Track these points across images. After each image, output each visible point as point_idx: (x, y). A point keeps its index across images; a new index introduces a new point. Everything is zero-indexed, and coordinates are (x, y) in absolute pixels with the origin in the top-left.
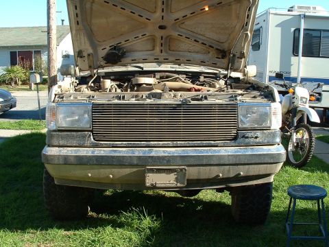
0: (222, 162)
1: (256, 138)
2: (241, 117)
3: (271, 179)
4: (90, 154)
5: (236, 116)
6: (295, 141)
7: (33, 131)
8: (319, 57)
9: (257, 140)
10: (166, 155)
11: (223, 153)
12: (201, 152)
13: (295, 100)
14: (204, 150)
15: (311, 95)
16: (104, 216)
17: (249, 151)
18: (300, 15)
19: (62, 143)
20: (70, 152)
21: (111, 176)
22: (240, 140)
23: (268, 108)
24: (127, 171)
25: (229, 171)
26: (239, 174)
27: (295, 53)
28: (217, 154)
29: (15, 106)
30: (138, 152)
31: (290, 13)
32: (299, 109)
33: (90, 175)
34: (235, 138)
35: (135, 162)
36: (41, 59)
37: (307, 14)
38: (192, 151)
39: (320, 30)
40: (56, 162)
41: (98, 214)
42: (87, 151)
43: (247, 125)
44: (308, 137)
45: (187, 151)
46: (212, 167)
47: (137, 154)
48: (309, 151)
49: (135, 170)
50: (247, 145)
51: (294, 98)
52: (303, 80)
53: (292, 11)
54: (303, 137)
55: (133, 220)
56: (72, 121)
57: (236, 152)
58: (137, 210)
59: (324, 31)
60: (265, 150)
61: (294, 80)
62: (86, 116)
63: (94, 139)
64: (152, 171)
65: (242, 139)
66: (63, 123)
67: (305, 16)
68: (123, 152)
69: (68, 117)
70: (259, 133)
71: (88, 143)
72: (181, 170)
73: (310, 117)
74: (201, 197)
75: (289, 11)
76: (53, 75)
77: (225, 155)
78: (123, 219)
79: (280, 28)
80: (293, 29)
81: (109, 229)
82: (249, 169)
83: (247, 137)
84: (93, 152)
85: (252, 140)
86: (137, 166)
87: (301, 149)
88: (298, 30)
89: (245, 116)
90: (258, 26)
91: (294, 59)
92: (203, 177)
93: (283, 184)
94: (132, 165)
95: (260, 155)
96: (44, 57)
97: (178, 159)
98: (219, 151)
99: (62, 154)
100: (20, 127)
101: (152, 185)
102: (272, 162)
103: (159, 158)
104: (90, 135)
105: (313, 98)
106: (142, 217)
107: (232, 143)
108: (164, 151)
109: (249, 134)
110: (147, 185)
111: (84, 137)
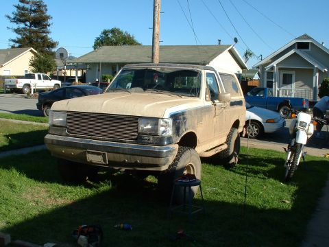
9: (149, 141)
10: (97, 144)
14: (117, 144)
19: (53, 132)
21: (72, 153)
26: (137, 162)
34: (137, 139)
38: (110, 144)
46: (121, 155)
63: (68, 131)
64: (89, 152)
65: (140, 140)
68: (77, 140)
71: (64, 134)
72: (104, 154)
83: (144, 139)
85: (146, 141)
92: (117, 160)
97: (102, 147)
98: (124, 146)
103: (93, 145)
104: (65, 130)
110: (88, 160)
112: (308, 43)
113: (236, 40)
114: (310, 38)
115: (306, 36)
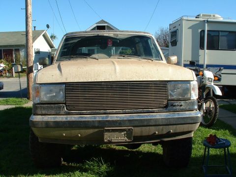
0: (157, 123)
1: (181, 106)
2: (170, 92)
3: (192, 135)
4: (64, 120)
5: (166, 91)
6: (204, 109)
7: (17, 106)
8: (218, 49)
9: (182, 107)
10: (118, 119)
11: (158, 117)
12: (143, 116)
13: (203, 80)
14: (145, 115)
15: (215, 77)
16: (73, 165)
17: (176, 115)
18: (204, 21)
19: (44, 112)
20: (50, 119)
21: (80, 135)
22: (170, 108)
23: (188, 85)
24: (91, 131)
25: (162, 130)
26: (170, 132)
27: (202, 47)
28: (154, 118)
29: (2, 88)
30: (99, 118)
31: (197, 19)
32: (206, 86)
33: (64, 135)
34: (166, 107)
35: (97, 125)
36: (19, 54)
37: (209, 20)
38: (137, 116)
39: (219, 31)
40: (40, 126)
41: (68, 163)
42: (62, 117)
43: (175, 97)
44: (214, 106)
45: (133, 116)
46: (151, 127)
47: (98, 119)
48: (215, 116)
49: (96, 130)
50: (175, 111)
51: (203, 78)
52: (208, 66)
53: (198, 18)
54: (210, 106)
55: (94, 166)
56: (52, 97)
57: (167, 116)
58: (97, 159)
59: (221, 31)
60: (187, 114)
61: (202, 66)
62: (61, 93)
63: (67, 109)
64: (108, 131)
65: (171, 107)
66: (45, 98)
67: (207, 21)
68: (88, 118)
69: (48, 93)
70: (182, 103)
71: (62, 112)
72: (129, 129)
73: (215, 92)
74: (141, 150)
75: (196, 18)
76: (30, 65)
77: (159, 119)
78: (87, 166)
79: (191, 30)
80: (200, 30)
81: (78, 173)
82: (176, 128)
83: (175, 106)
84: (66, 118)
85: (178, 107)
86: (97, 127)
87: (209, 114)
88: (203, 31)
89: (173, 91)
90: (175, 29)
91: (201, 52)
92: (144, 134)
93: (198, 139)
94: (94, 127)
95: (184, 118)
96: (22, 53)
97: (127, 122)
98: (155, 116)
99: (44, 120)
100: (7, 103)
101: (109, 141)
102: (193, 122)
103: (113, 121)
104: (64, 107)
105: (217, 78)
106: (101, 165)
107: (164, 110)
108: (117, 117)
109: (176, 103)
110: (105, 141)
111: (60, 108)
112: (105, 26)
113: (48, 26)
114: (106, 23)
115: (103, 21)
